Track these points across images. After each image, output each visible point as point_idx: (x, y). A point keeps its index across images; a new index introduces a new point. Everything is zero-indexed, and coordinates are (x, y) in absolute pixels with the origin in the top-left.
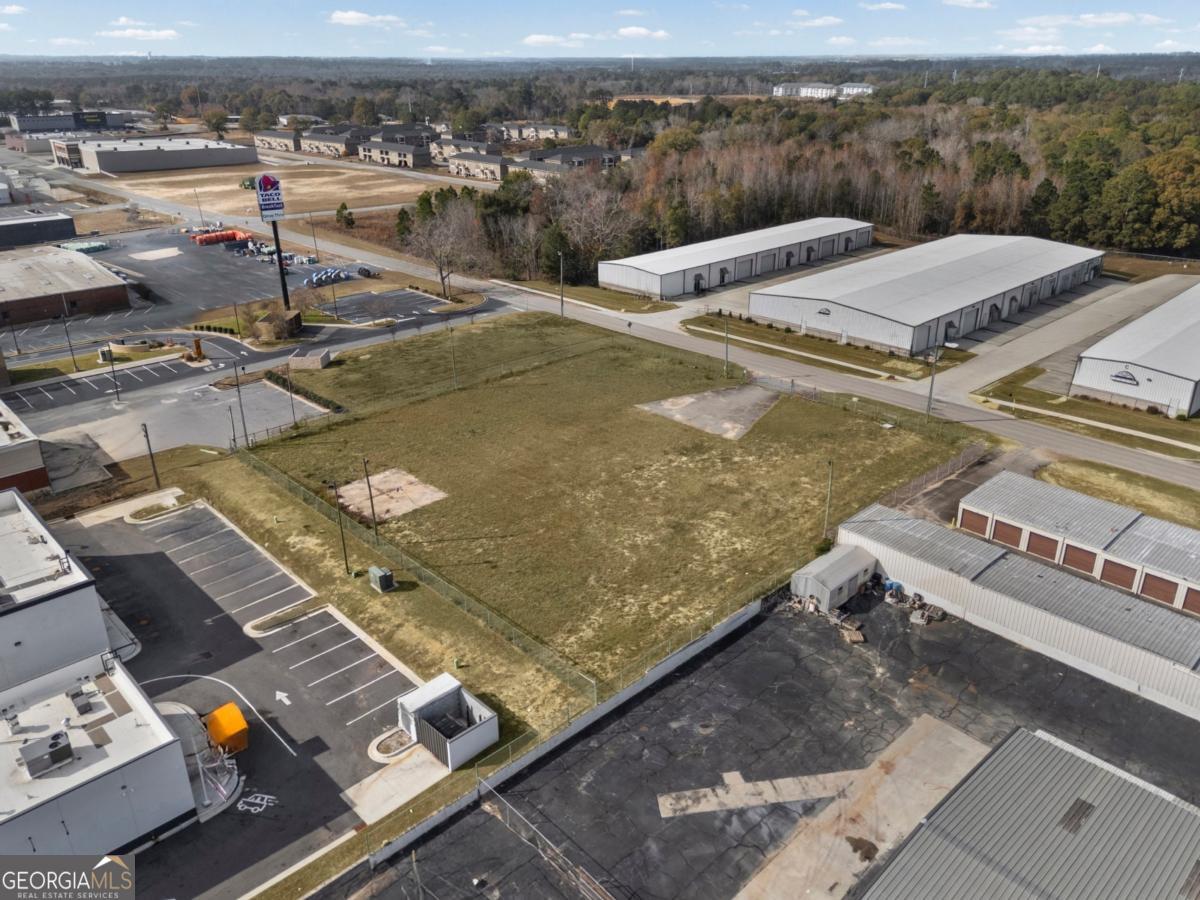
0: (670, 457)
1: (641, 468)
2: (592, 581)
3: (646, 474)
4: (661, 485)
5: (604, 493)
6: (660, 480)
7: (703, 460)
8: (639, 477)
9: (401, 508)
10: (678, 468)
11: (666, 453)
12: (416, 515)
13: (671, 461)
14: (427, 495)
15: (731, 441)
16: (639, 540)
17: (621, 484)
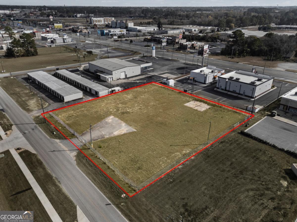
0: (132, 111)
1: (140, 109)
2: (152, 92)
3: (139, 107)
4: (136, 105)
5: (149, 104)
6: (136, 106)
7: (124, 110)
8: (141, 107)
9: (191, 102)
10: (130, 108)
11: (132, 112)
12: (188, 102)
13: (132, 110)
14: (187, 104)
15: (113, 115)
16: (144, 96)
17: (145, 105)
